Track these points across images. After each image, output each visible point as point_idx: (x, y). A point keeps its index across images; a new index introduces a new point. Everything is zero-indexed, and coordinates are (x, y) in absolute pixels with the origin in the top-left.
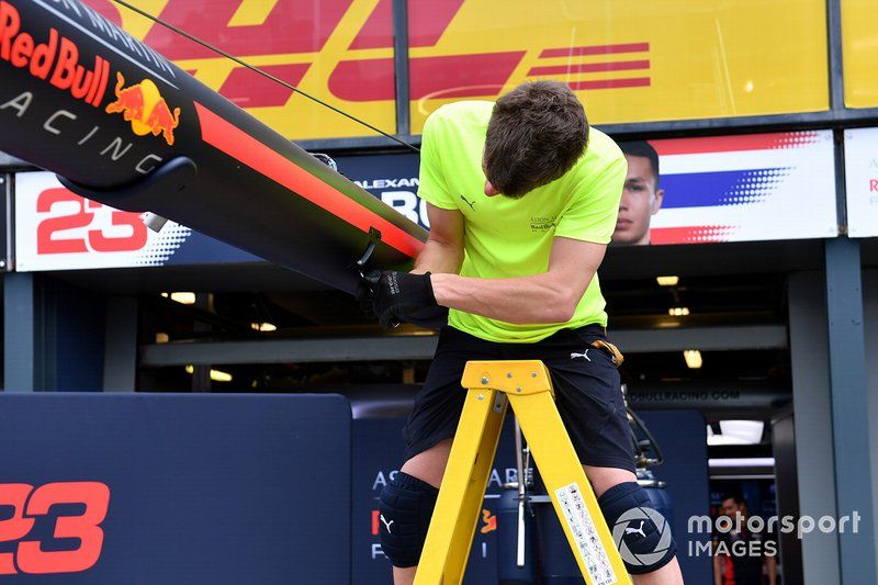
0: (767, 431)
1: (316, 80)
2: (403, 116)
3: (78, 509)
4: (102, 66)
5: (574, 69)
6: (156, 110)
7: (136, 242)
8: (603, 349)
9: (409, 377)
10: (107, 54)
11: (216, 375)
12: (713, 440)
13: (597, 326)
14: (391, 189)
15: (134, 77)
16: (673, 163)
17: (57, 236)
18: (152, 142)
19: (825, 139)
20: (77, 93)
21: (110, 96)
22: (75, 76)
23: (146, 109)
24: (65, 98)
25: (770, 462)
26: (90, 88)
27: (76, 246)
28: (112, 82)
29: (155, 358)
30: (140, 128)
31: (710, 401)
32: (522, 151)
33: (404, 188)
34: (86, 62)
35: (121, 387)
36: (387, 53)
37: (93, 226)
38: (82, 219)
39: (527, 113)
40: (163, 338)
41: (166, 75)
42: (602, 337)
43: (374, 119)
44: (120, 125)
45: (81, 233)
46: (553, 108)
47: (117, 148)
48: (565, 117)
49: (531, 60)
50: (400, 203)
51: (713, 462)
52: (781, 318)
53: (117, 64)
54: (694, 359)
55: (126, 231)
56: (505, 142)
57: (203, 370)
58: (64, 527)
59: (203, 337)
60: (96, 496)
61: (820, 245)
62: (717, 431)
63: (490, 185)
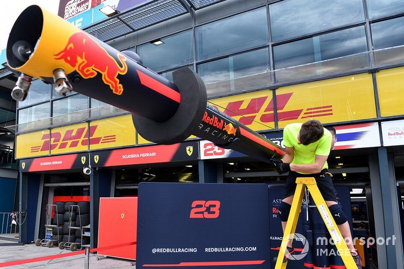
0: (364, 191)
1: (258, 118)
2: (276, 125)
3: (214, 206)
4: (222, 121)
5: (314, 112)
6: (232, 129)
7: (222, 153)
8: (328, 174)
9: (278, 179)
10: (223, 119)
11: (238, 179)
12: (351, 193)
13: (326, 169)
14: (274, 140)
15: (228, 123)
16: (338, 132)
17: (208, 152)
18: (232, 135)
19: (376, 124)
20: (218, 127)
21: (224, 127)
22: (217, 123)
23: (230, 129)
24: (216, 128)
25: (365, 197)
26: (220, 126)
27: (211, 154)
28: (224, 124)
29: (227, 176)
30: (229, 133)
31: (350, 184)
32: (309, 135)
33: (277, 140)
34: (219, 121)
35: (220, 182)
36: (273, 112)
37: (214, 150)
38: (212, 149)
39: (310, 127)
40: (228, 172)
41: (234, 122)
42: (327, 171)
43: (270, 126)
44: (225, 132)
45: (212, 152)
46: (317, 126)
47: (225, 137)
48: (319, 128)
49: (305, 111)
50: (277, 143)
51: (351, 198)
52: (367, 165)
53: (225, 121)
54: (344, 175)
55: (220, 151)
56: (305, 133)
57: (236, 178)
58: (212, 209)
59: (236, 172)
60: (218, 203)
61: (376, 148)
62: (352, 191)
63: (299, 142)
